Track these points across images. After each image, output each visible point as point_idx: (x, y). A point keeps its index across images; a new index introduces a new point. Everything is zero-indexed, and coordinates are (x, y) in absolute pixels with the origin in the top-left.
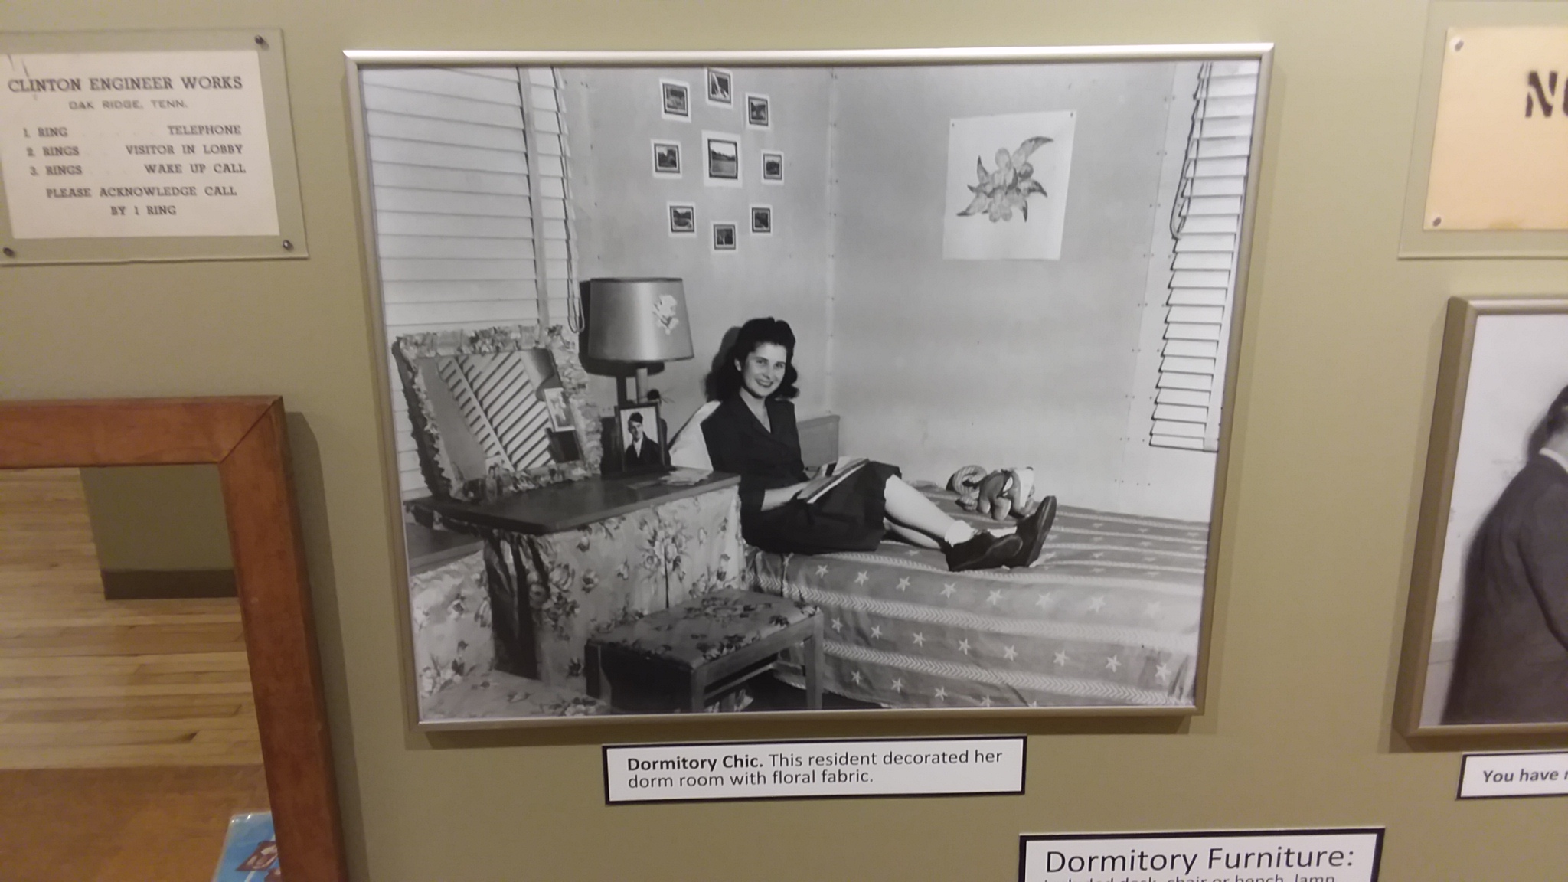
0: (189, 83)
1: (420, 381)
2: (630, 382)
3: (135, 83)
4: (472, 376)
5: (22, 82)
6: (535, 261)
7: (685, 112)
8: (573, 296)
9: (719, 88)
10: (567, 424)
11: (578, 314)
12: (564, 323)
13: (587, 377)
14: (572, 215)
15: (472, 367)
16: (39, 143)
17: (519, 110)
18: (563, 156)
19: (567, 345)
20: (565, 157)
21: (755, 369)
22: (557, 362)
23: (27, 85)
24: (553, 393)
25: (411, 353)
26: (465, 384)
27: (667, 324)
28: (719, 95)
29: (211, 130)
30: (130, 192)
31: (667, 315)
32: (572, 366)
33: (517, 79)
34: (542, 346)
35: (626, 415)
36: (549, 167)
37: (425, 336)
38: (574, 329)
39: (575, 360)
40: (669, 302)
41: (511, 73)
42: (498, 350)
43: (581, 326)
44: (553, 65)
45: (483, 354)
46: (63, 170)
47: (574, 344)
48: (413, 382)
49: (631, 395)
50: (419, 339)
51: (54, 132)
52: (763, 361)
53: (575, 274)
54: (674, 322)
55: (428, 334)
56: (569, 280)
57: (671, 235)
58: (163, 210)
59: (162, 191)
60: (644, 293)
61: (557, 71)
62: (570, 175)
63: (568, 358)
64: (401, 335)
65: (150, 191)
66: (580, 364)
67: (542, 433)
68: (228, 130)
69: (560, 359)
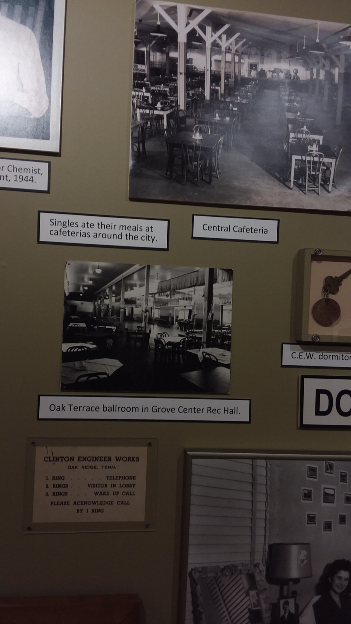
0: (118, 459)
1: (198, 588)
2: (286, 588)
3: (97, 459)
4: (220, 585)
5: (50, 457)
6: (251, 536)
7: (315, 477)
8: (266, 551)
9: (329, 468)
10: (257, 606)
11: (266, 558)
12: (261, 562)
13: (267, 586)
14: (268, 518)
15: (221, 582)
16: (51, 482)
17: (252, 475)
18: (267, 494)
19: (261, 572)
20: (268, 494)
21: (337, 581)
22: (256, 579)
23: (52, 459)
24: (253, 593)
25: (196, 576)
26: (217, 589)
27: (302, 562)
28: (329, 471)
29: (124, 478)
30: (86, 503)
31: (302, 559)
32: (262, 581)
33: (252, 463)
34: (250, 572)
35: (282, 602)
36: (261, 498)
37: (203, 568)
38: (264, 565)
39: (264, 578)
40: (304, 553)
41: (250, 461)
42: (232, 574)
43: (267, 564)
44: (266, 458)
45: (226, 576)
46: (59, 494)
47: (264, 571)
48: (195, 588)
49: (285, 593)
50: (200, 569)
51: (59, 478)
52: (340, 578)
53: (267, 542)
54: (305, 562)
55: (205, 567)
56: (265, 544)
57: (307, 525)
58: (98, 511)
59: (99, 503)
60: (294, 549)
61: (267, 461)
62: (269, 501)
63: (260, 577)
64: (193, 568)
65: (94, 503)
66: (265, 580)
67: (247, 610)
68: (131, 478)
69: (258, 578)
